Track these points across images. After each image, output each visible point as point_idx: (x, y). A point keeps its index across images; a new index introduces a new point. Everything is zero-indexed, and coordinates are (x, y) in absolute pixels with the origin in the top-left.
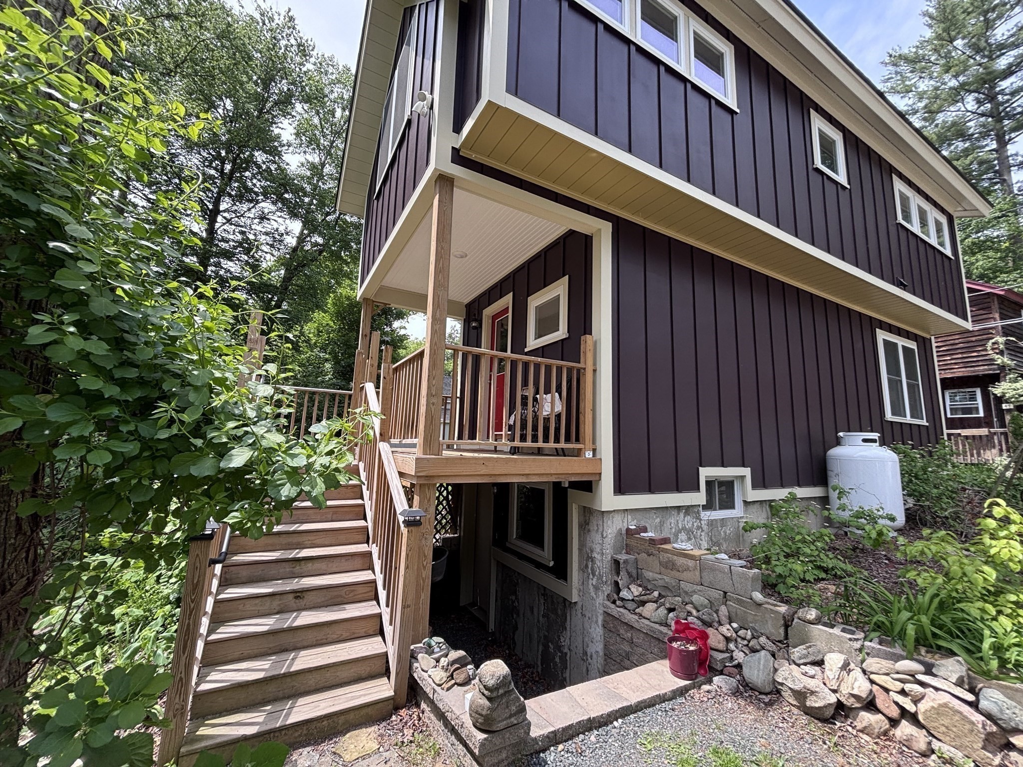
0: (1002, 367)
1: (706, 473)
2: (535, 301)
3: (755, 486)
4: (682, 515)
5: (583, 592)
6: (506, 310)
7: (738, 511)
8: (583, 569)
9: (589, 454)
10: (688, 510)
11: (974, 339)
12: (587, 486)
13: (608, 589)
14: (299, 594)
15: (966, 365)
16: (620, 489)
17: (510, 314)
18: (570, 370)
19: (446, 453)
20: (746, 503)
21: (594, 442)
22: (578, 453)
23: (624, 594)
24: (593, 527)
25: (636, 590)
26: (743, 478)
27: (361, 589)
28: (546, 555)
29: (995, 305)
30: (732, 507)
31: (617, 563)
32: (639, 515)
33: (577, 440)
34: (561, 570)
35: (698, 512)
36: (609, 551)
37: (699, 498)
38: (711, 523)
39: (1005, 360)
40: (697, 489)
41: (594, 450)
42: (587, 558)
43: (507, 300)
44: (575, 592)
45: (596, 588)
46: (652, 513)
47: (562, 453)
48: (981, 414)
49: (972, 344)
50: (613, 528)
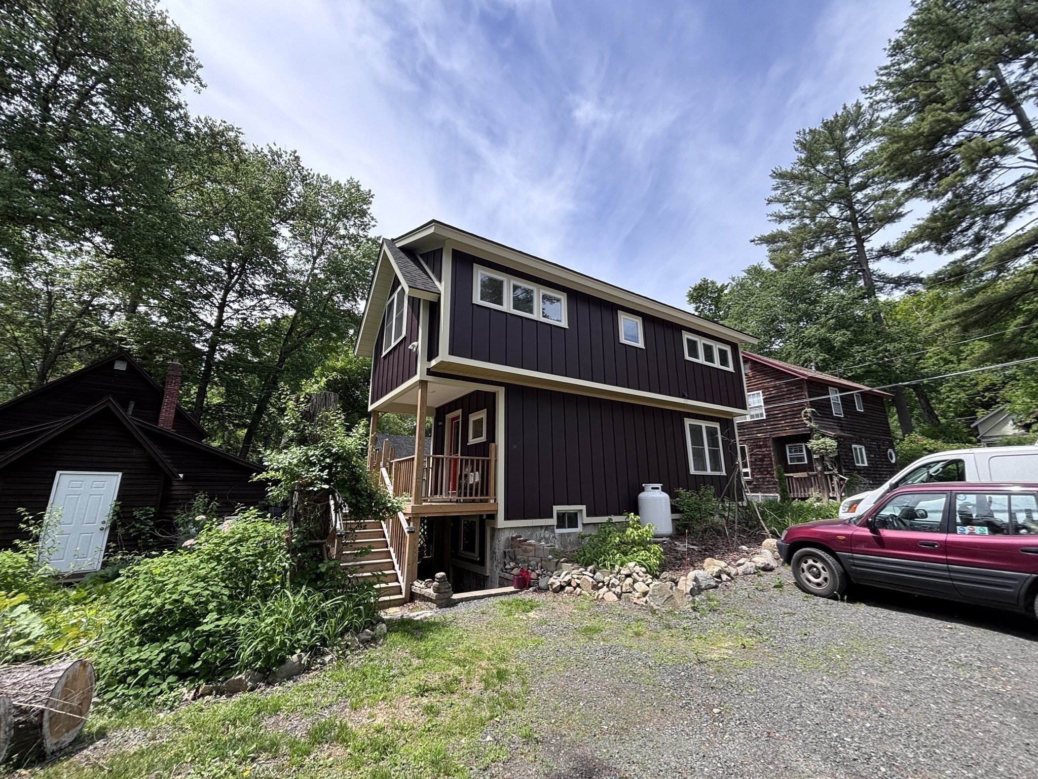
0: (811, 429)
1: (556, 509)
2: (473, 418)
3: (588, 515)
4: (543, 530)
5: (491, 570)
6: (458, 417)
7: (580, 529)
8: (492, 559)
9: (492, 501)
10: (547, 527)
11: (795, 409)
12: (492, 517)
13: (501, 566)
14: (362, 566)
15: (793, 427)
16: (507, 517)
17: (460, 420)
18: (483, 461)
19: (424, 504)
20: (584, 525)
21: (495, 495)
22: (487, 501)
23: (507, 567)
24: (495, 537)
25: (512, 564)
26: (582, 510)
27: (387, 565)
28: (476, 556)
29: (805, 387)
30: (577, 527)
31: (505, 552)
32: (518, 530)
33: (487, 494)
34: (482, 563)
35: (553, 529)
36: (502, 548)
37: (553, 521)
38: (561, 535)
39: (812, 424)
40: (552, 517)
41: (495, 500)
42: (493, 552)
43: (459, 412)
44: (488, 571)
45: (496, 566)
46: (526, 529)
47: (481, 501)
48: (806, 462)
49: (795, 413)
50: (503, 537)
